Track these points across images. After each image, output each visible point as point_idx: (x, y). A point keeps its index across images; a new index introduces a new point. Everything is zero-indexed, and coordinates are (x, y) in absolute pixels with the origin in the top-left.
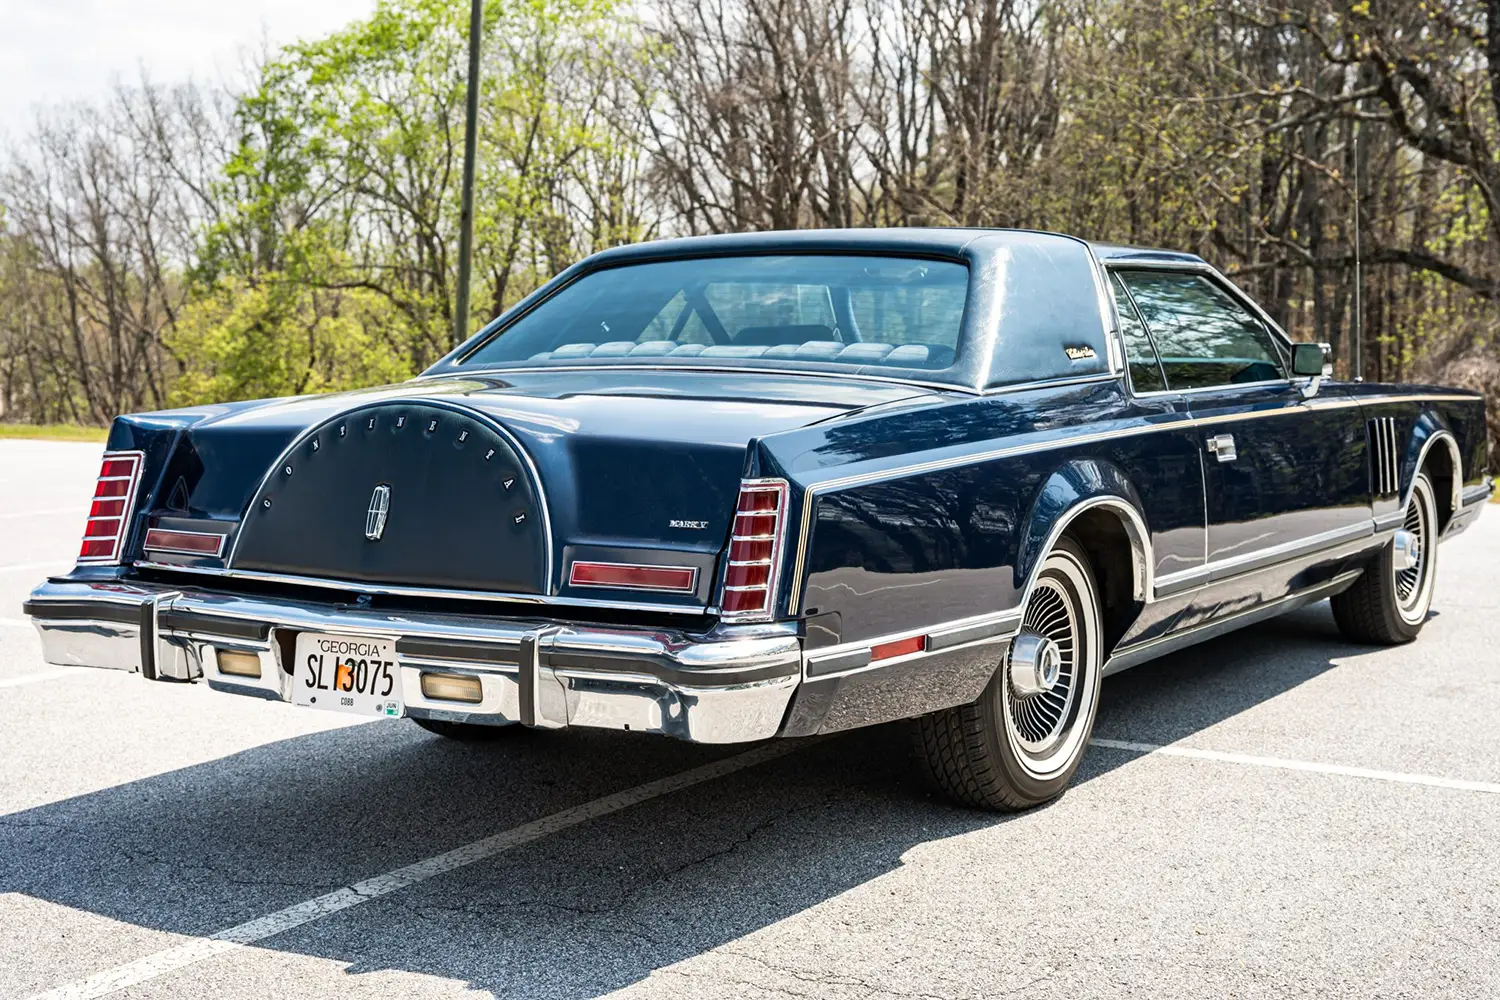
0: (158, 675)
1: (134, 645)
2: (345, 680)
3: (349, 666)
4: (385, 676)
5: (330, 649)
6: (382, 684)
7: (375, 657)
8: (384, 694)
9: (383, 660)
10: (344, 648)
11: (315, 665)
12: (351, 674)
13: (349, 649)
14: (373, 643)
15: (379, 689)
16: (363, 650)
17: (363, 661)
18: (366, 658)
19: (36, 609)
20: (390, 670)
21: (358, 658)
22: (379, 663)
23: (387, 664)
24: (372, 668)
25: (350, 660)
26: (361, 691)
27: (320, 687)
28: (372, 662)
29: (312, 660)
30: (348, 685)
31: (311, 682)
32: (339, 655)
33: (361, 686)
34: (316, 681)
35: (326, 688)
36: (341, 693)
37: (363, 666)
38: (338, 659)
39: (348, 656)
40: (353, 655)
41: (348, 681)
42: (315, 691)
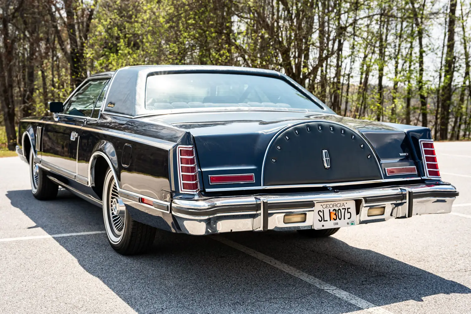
3: (335, 212)
4: (348, 212)
5: (326, 207)
6: (348, 215)
7: (343, 207)
8: (349, 219)
9: (346, 207)
10: (331, 206)
11: (321, 214)
12: (335, 214)
13: (333, 206)
14: (342, 202)
15: (346, 218)
16: (338, 205)
17: (339, 209)
18: (341, 208)
20: (349, 210)
21: (337, 209)
22: (345, 209)
23: (348, 209)
24: (343, 211)
25: (334, 210)
26: (340, 219)
27: (324, 221)
28: (343, 209)
29: (320, 212)
30: (335, 218)
31: (320, 220)
32: (330, 208)
33: (340, 218)
34: (322, 219)
35: (327, 221)
36: (333, 221)
37: (339, 211)
38: (330, 210)
39: (333, 208)
40: (335, 208)
41: (335, 217)
42: (323, 223)
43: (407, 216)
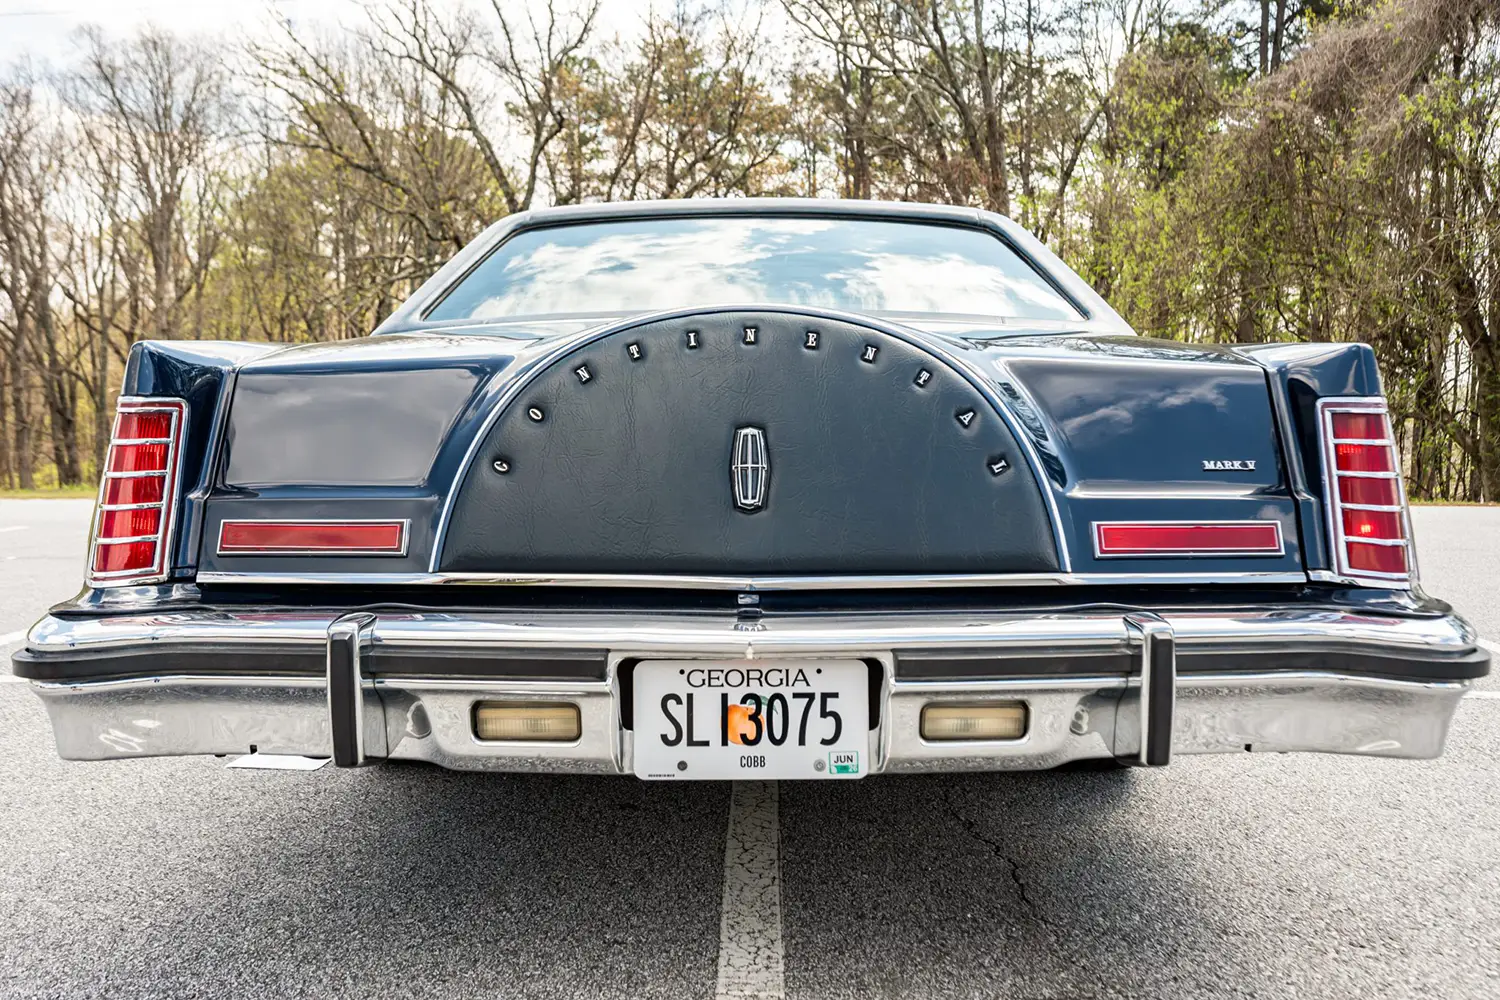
0: (361, 759)
1: (320, 718)
2: (742, 725)
3: (751, 707)
4: (824, 714)
5: (708, 682)
6: (820, 727)
7: (801, 688)
8: (825, 742)
9: (818, 686)
10: (735, 678)
11: (679, 711)
12: (754, 718)
13: (746, 679)
14: (795, 665)
15: (812, 737)
16: (774, 678)
17: (777, 696)
18: (787, 691)
19: (40, 667)
20: (833, 704)
21: (765, 693)
22: (811, 697)
23: (825, 696)
24: (796, 707)
25: (750, 696)
26: (778, 742)
27: (691, 743)
28: (796, 696)
29: (671, 704)
30: (751, 736)
31: (672, 736)
32: (726, 689)
33: (778, 735)
34: (682, 734)
35: (706, 744)
36: (737, 749)
37: (777, 704)
38: (725, 697)
39: (744, 690)
40: (754, 688)
41: (750, 730)
42: (682, 751)
43: (1144, 759)
